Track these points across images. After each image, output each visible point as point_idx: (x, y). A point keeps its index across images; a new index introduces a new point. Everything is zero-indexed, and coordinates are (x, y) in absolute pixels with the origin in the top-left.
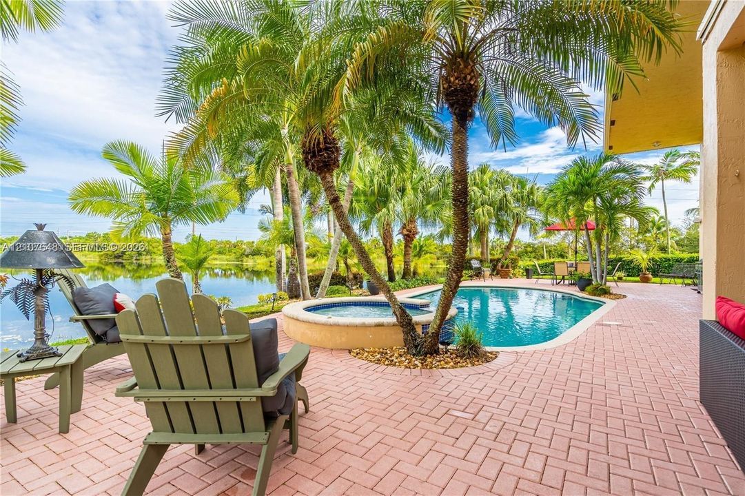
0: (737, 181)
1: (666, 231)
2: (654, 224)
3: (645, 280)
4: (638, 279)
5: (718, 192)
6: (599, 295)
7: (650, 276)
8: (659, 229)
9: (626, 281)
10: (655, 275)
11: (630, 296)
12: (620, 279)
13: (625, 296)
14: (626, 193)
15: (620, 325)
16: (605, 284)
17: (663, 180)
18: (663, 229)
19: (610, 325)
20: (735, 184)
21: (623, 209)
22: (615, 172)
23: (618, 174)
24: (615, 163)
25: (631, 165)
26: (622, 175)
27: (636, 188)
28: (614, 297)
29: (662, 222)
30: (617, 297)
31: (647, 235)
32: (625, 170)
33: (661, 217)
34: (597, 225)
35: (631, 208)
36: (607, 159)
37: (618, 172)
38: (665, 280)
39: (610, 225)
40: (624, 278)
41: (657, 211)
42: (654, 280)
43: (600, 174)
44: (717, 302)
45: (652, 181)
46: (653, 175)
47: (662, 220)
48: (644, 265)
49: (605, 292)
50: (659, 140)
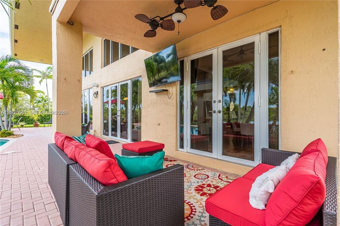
0: (64, 81)
1: (48, 102)
2: (43, 99)
3: (36, 126)
4: (32, 125)
5: (57, 85)
6: (6, 137)
7: (39, 123)
8: (45, 101)
9: (26, 127)
10: (42, 123)
11: (25, 135)
12: (22, 126)
13: (23, 135)
14: (23, 80)
15: (14, 153)
16: (10, 130)
17: (46, 79)
18: (47, 102)
19: (7, 154)
20: (64, 82)
21: (21, 89)
22: (16, 68)
23: (19, 70)
24: (16, 63)
25: (26, 67)
26: (21, 71)
27: (29, 79)
28: (15, 136)
29: (47, 98)
30: (18, 136)
31: (39, 104)
32: (24, 68)
33: (46, 96)
34: (5, 96)
35: (26, 89)
36: (11, 60)
37: (19, 68)
38: (46, 125)
39: (12, 97)
40: (25, 125)
41: (44, 93)
42: (41, 125)
43: (6, 67)
44: (55, 135)
45: (41, 78)
46: (42, 76)
47: (47, 97)
48: (36, 118)
49: (10, 134)
50: (43, 59)
